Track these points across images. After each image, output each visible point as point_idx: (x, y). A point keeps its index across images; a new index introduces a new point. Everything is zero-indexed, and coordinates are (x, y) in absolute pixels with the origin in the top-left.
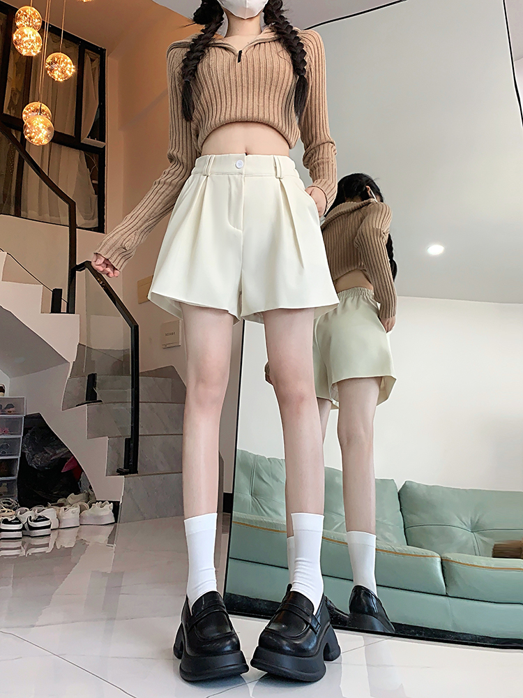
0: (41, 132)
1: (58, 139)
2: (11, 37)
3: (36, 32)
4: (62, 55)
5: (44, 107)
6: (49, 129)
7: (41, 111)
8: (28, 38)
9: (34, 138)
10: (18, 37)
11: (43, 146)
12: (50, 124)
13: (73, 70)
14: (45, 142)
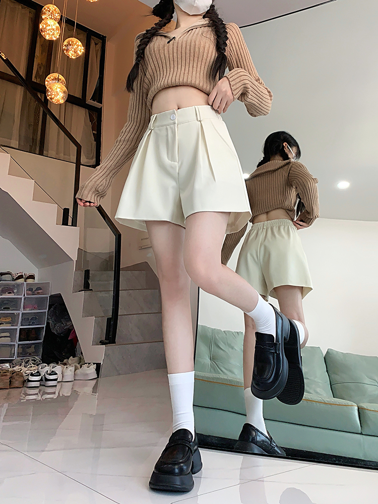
0: (58, 94)
1: (71, 99)
2: (39, 27)
3: (56, 23)
4: (75, 40)
5: (61, 77)
6: (64, 92)
7: (58, 80)
8: (51, 27)
9: (53, 99)
10: (43, 26)
11: (60, 104)
12: (65, 89)
13: (82, 51)
14: (62, 101)
